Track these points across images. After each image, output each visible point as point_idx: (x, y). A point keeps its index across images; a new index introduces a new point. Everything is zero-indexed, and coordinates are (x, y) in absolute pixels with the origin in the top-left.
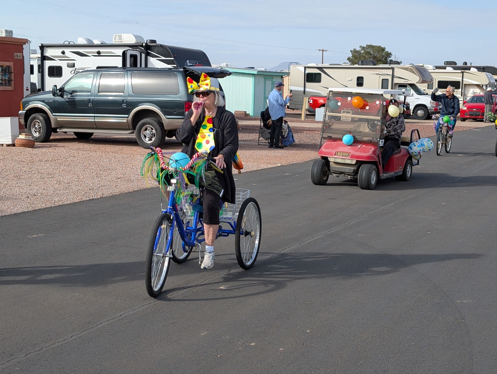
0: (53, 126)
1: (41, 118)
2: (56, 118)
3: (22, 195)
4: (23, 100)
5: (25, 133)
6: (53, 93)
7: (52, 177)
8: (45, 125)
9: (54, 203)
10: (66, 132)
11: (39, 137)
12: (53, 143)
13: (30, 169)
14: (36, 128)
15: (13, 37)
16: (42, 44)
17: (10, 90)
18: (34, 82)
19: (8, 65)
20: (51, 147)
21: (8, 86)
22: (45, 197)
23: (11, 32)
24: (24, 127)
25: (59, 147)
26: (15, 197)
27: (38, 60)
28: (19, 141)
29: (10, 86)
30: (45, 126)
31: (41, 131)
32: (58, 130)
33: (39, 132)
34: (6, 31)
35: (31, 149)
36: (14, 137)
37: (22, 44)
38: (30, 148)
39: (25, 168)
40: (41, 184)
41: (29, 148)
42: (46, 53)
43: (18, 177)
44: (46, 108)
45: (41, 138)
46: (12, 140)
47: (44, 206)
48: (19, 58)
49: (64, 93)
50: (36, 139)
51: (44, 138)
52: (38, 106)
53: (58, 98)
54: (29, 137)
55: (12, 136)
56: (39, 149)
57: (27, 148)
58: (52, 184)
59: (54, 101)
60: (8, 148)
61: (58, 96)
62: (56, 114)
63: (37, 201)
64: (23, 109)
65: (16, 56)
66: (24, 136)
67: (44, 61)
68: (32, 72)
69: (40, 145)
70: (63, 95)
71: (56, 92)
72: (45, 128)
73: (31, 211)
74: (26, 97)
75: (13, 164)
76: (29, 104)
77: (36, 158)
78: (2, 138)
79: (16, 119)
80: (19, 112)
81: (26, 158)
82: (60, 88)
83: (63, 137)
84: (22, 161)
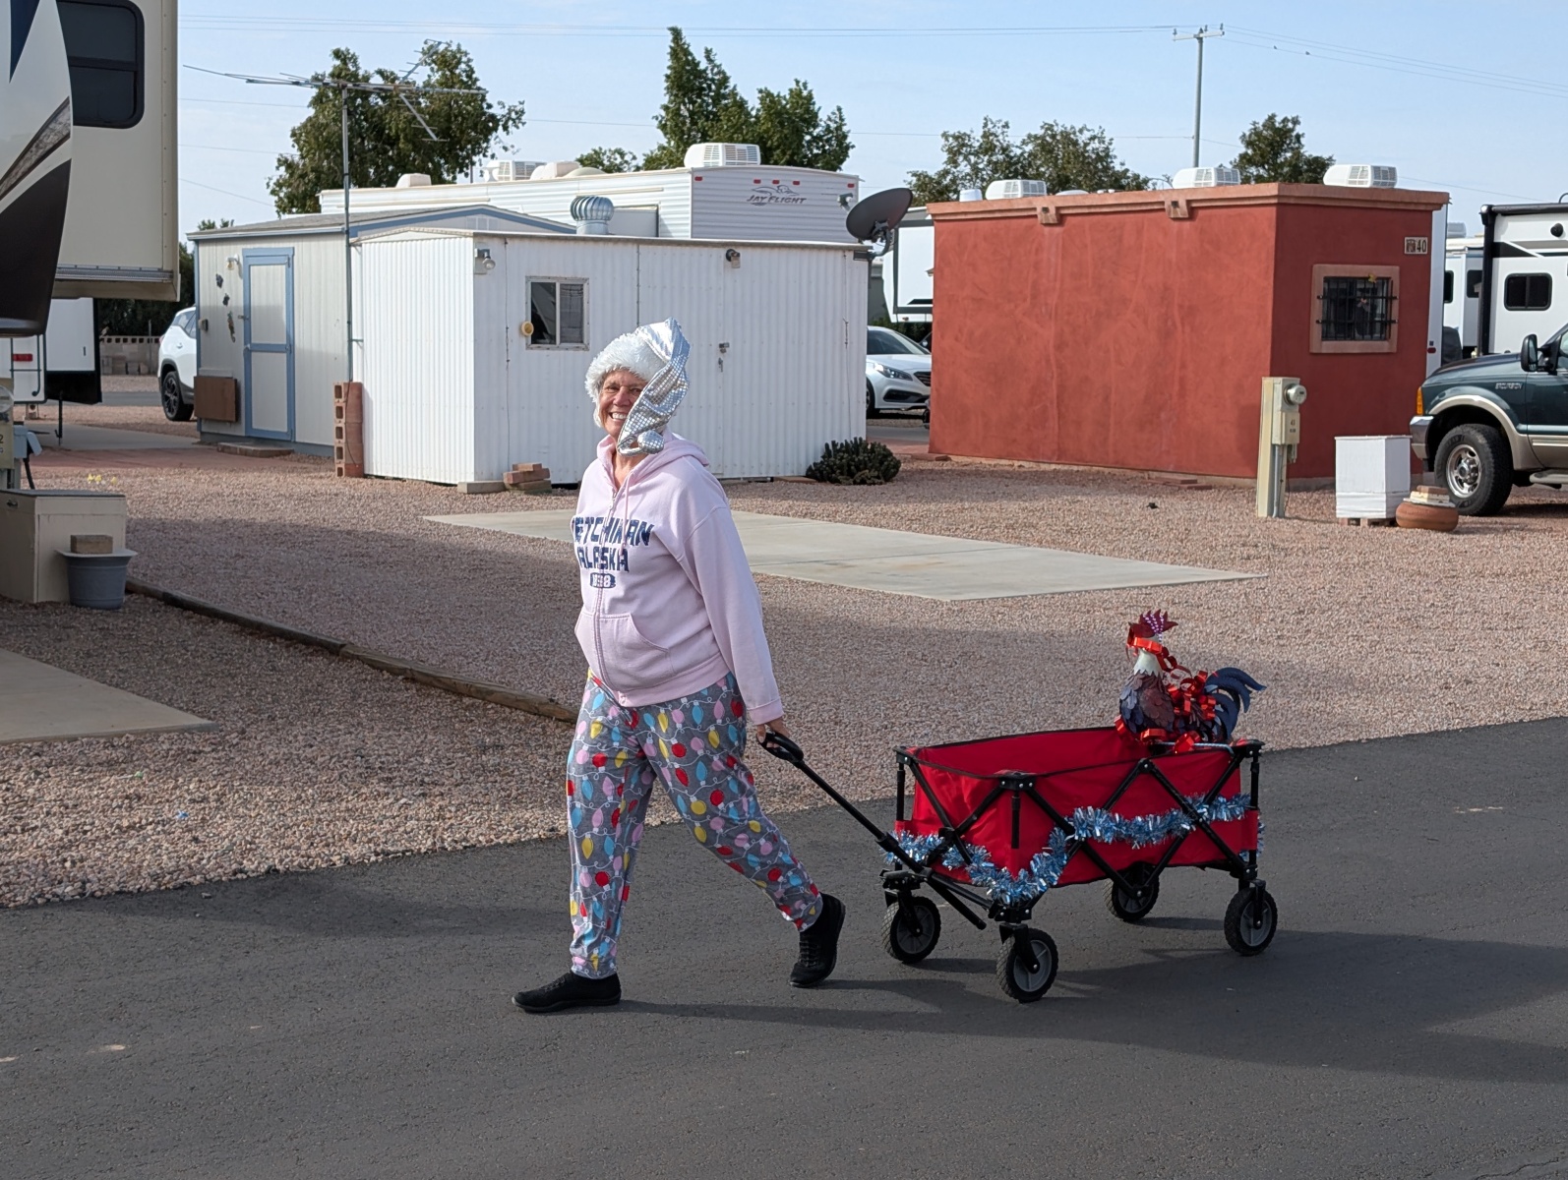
0: (1517, 465)
1: (1481, 440)
2: (1528, 438)
3: (1428, 679)
4: (1426, 382)
5: (1426, 485)
6: (1522, 361)
7: (1519, 628)
8: (1492, 460)
9: (1530, 709)
10: (1557, 486)
11: (1471, 500)
12: (1515, 520)
13: (1449, 599)
14: (1462, 471)
15: (1397, 186)
16: (1490, 207)
17: (1386, 350)
18: (1453, 327)
19: (1382, 275)
20: (1509, 530)
21: (1381, 339)
22: (1500, 689)
23: (1392, 171)
24: (1428, 465)
25: (1533, 531)
26: (1405, 683)
27: (1468, 256)
28: (1410, 510)
29: (1385, 339)
30: (1492, 465)
31: (1478, 481)
32: (1532, 478)
33: (1473, 484)
34: (1376, 170)
35: (1445, 537)
36: (1394, 498)
37: (1429, 208)
38: (1443, 531)
39: (1431, 595)
40: (1484, 647)
41: (1439, 534)
42: (1503, 233)
43: (1412, 623)
44: (1497, 408)
45: (1477, 502)
46: (1387, 508)
47: (1498, 717)
48: (1417, 252)
49: (1560, 359)
50: (1462, 506)
51: (1486, 501)
52: (1471, 400)
53: (1539, 377)
54: (1441, 497)
55: (1387, 493)
56: (1471, 536)
57: (1432, 534)
58: (1521, 648)
59: (1524, 385)
60: (1375, 530)
61: (1539, 369)
62: (1530, 427)
63: (1475, 699)
64: (1424, 410)
65: (1411, 248)
66: (1426, 495)
67: (1495, 260)
68: (1448, 296)
69: (1472, 523)
70: (1557, 367)
71: (1532, 357)
72: (1492, 470)
73: (1457, 730)
74: (1436, 373)
75: (1393, 581)
76: (1444, 394)
77: (1462, 565)
78: (1358, 500)
79: (1403, 443)
80: (1410, 420)
81: (1431, 563)
82: (1546, 345)
83: (1548, 500)
84: (1419, 573)
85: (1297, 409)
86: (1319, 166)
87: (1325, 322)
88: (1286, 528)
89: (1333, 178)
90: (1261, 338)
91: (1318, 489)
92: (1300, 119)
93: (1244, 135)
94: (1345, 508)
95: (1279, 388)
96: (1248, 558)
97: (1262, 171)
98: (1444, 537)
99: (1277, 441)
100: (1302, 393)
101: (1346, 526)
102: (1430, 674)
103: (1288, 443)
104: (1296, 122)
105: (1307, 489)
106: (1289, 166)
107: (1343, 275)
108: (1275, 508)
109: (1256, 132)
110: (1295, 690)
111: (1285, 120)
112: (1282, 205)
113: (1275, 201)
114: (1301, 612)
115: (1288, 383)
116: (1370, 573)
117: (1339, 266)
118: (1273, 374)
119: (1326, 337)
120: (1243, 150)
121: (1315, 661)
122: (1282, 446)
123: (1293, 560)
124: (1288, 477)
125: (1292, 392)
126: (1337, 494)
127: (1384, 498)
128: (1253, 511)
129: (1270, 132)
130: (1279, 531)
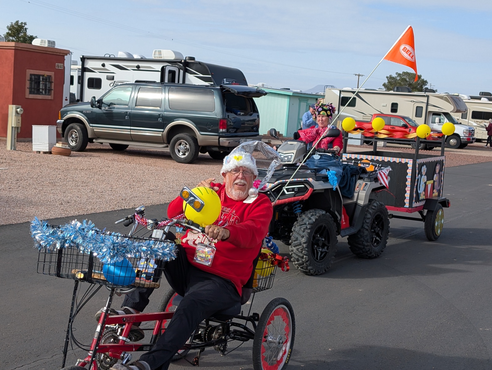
0: (90, 136)
1: (79, 128)
2: (93, 128)
3: (56, 201)
4: (62, 109)
5: (61, 141)
6: (91, 104)
7: (86, 186)
8: (82, 135)
9: (87, 211)
10: (102, 143)
11: (75, 147)
12: (89, 153)
13: (66, 177)
14: (73, 138)
15: (55, 47)
16: (83, 56)
17: (50, 99)
18: (74, 93)
19: (49, 75)
20: (87, 156)
21: (48, 95)
22: (78, 204)
23: (54, 42)
24: (62, 135)
25: (94, 156)
26: (49, 203)
27: (78, 71)
28: (56, 149)
29: (50, 95)
31: (78, 141)
32: (94, 141)
33: (76, 142)
34: (49, 41)
36: (51, 145)
37: (64, 55)
38: (66, 156)
39: (60, 176)
40: (75, 191)
41: (65, 157)
42: (87, 64)
43: (53, 184)
44: (83, 119)
45: (77, 147)
46: (49, 148)
48: (60, 68)
49: (103, 104)
50: (73, 148)
51: (80, 147)
52: (76, 116)
53: (96, 110)
54: (66, 145)
55: (49, 143)
56: (75, 158)
57: (63, 157)
58: (86, 192)
59: (92, 112)
60: (45, 155)
61: (96, 107)
62: (94, 125)
63: (70, 208)
64: (61, 118)
65: (58, 67)
66: (61, 145)
67: (85, 73)
68: (72, 83)
69: (76, 154)
70: (101, 107)
71: (94, 103)
72: (82, 138)
74: (65, 107)
75: (49, 171)
76: (67, 113)
77: (71, 166)
78: (39, 145)
79: (54, 128)
80: (57, 121)
81: (61, 166)
82: (98, 100)
83: (99, 147)
84: (57, 169)
85: (20, 116)
86: (32, 38)
87: (30, 88)
88: (16, 154)
89: (35, 42)
90: (9, 91)
91: (28, 142)
92: (27, 23)
93: (8, 26)
94: (35, 148)
95: (14, 108)
96: (2, 163)
97: (14, 39)
98: (67, 158)
99: (13, 126)
100: (22, 110)
101: (36, 153)
102: (57, 200)
103: (17, 126)
104: (25, 24)
105: (24, 142)
106: (23, 38)
107: (36, 74)
108: (13, 147)
109: (12, 26)
110: (13, 205)
111: (22, 23)
112: (16, 50)
113: (14, 48)
114: (18, 180)
115: (17, 107)
116: (42, 168)
117: (35, 71)
118: (13, 104)
119: (31, 93)
120: (7, 31)
121: (20, 196)
122: (15, 127)
123: (17, 164)
124: (17, 137)
125: (18, 110)
126: (33, 143)
127: (48, 145)
128: (6, 148)
129: (17, 26)
130: (14, 155)
